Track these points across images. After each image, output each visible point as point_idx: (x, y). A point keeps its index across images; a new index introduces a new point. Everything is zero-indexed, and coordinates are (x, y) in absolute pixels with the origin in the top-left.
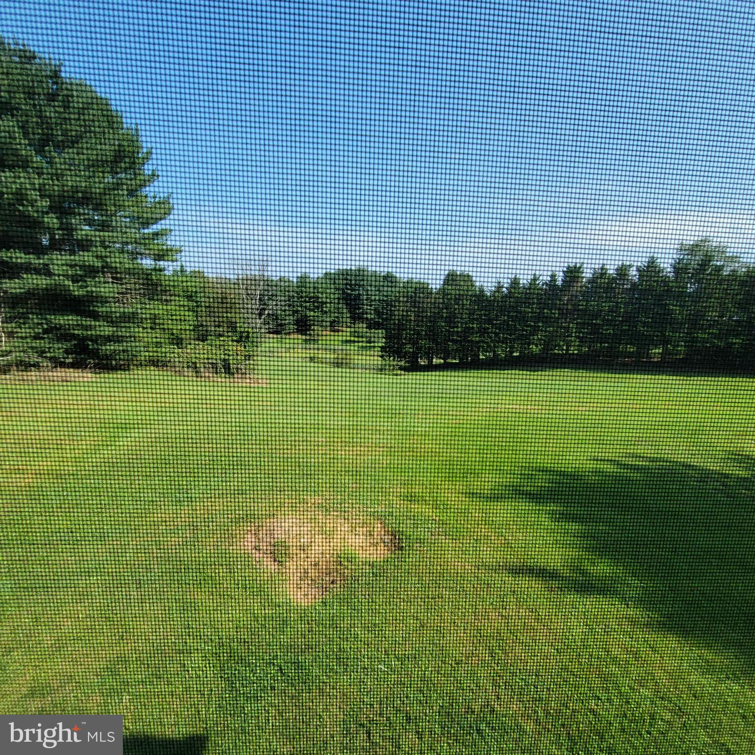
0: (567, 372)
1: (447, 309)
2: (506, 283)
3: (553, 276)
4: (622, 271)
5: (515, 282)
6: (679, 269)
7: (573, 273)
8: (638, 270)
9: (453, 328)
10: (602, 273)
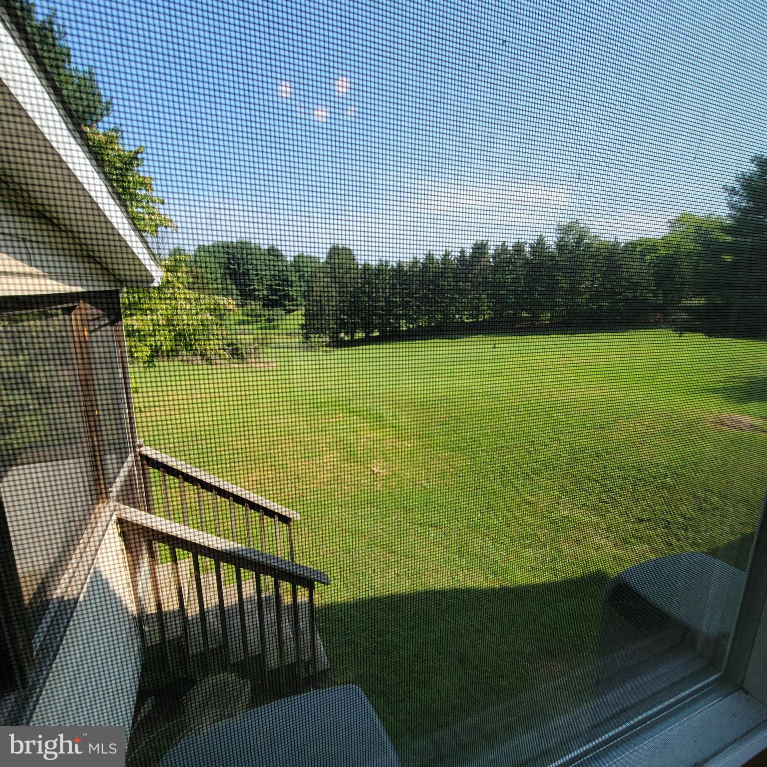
0: (481, 338)
1: (368, 283)
2: (421, 258)
3: (462, 252)
4: (519, 248)
5: (430, 257)
6: (561, 246)
7: (480, 249)
8: (531, 247)
9: (376, 302)
10: (503, 249)
